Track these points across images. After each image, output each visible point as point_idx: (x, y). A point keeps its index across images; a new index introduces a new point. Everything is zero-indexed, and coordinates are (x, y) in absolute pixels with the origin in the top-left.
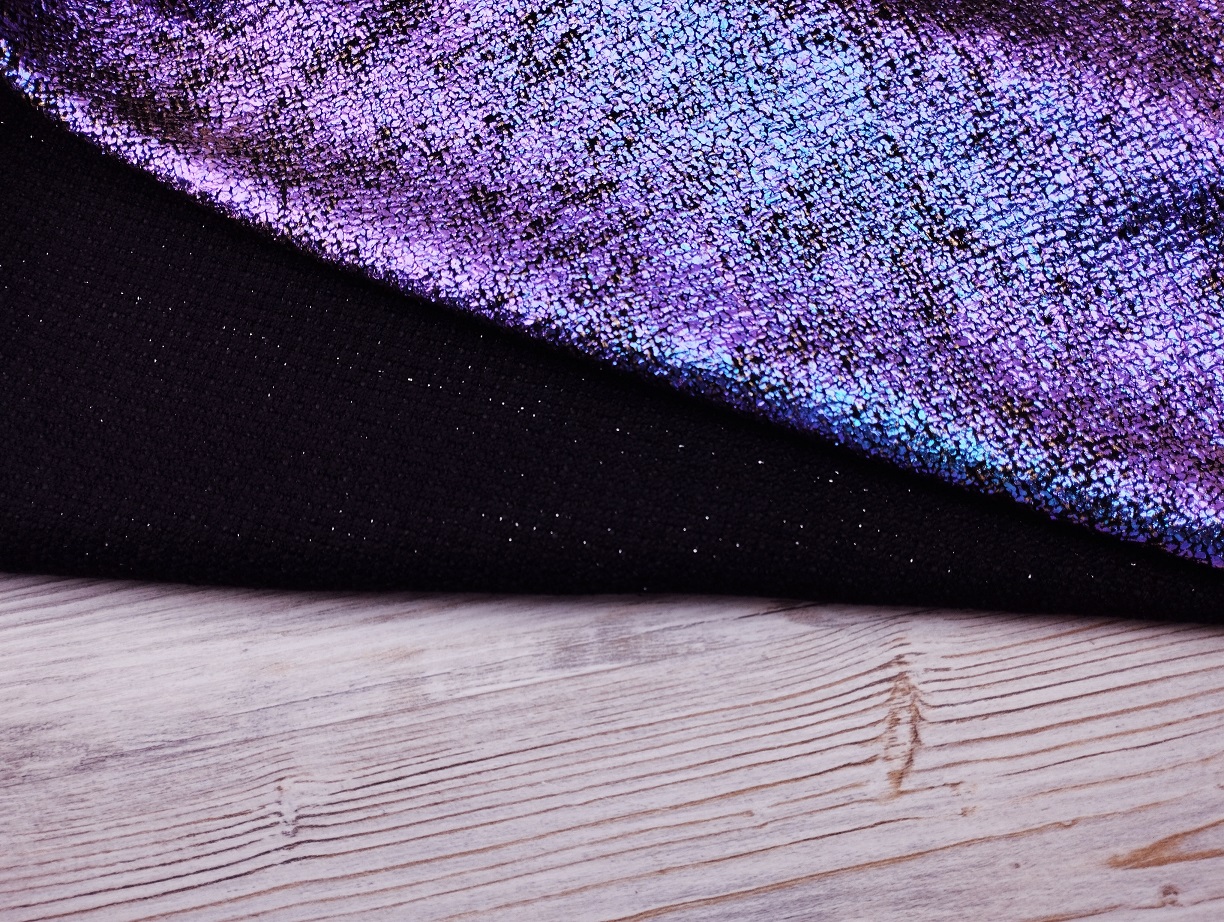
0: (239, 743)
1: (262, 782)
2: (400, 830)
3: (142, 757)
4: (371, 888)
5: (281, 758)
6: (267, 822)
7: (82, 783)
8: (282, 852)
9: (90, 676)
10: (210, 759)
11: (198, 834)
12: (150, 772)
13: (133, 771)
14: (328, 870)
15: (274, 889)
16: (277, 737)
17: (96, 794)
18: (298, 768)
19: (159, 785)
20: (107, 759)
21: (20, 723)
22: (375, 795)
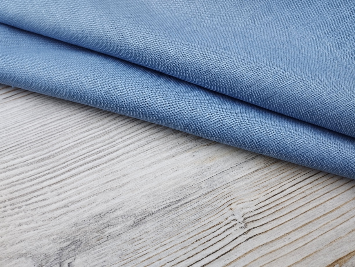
0: (205, 194)
1: (222, 208)
2: (293, 212)
3: (163, 212)
4: (291, 241)
5: (227, 196)
6: (231, 225)
7: (137, 232)
8: (243, 236)
9: (126, 184)
10: (194, 205)
11: (201, 239)
12: (168, 218)
13: (160, 220)
14: (267, 238)
15: (246, 254)
16: (221, 188)
17: (146, 234)
18: (236, 198)
19: (175, 222)
20: (146, 218)
21: (98, 213)
22: (275, 201)
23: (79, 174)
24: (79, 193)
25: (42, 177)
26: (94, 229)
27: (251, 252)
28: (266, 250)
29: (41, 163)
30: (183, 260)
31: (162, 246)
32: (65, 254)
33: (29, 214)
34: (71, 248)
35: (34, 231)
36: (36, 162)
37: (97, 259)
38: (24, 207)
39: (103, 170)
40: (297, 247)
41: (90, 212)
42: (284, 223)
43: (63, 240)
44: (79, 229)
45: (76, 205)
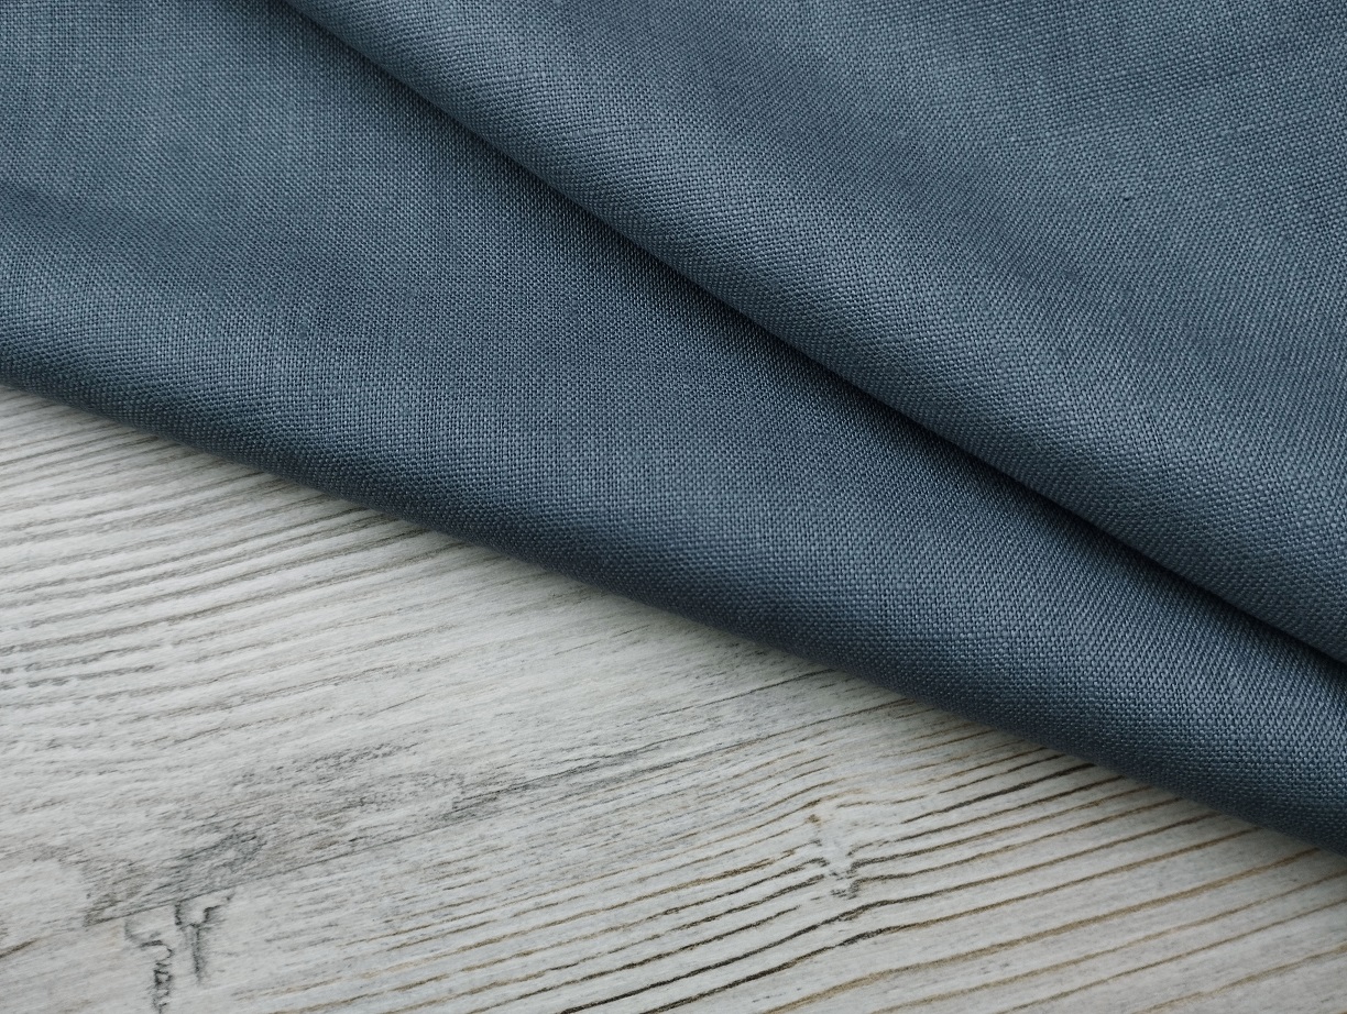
0: (729, 749)
1: (780, 810)
2: (1040, 872)
3: (563, 786)
4: (1009, 973)
5: (806, 768)
6: (802, 876)
7: (461, 841)
8: (838, 926)
9: (446, 660)
10: (682, 781)
11: (683, 908)
12: (579, 812)
13: (548, 813)
14: (925, 949)
15: (834, 988)
16: (792, 734)
17: (490, 857)
18: (839, 783)
19: (600, 832)
20: (500, 796)
21: (331, 751)
22: (984, 818)
23: (282, 593)
24: (274, 667)
25: (147, 583)
26: (310, 805)
27: (857, 986)
28: (911, 990)
29: (151, 529)
30: (607, 969)
31: (542, 907)
32: (197, 874)
33: (90, 709)
34: (223, 857)
35: (101, 774)
36: (135, 524)
37: (305, 913)
38: (74, 682)
39: (370, 595)
40: (1027, 1001)
41: (304, 741)
42: (999, 904)
43: (196, 824)
44: (259, 794)
45: (256, 707)
